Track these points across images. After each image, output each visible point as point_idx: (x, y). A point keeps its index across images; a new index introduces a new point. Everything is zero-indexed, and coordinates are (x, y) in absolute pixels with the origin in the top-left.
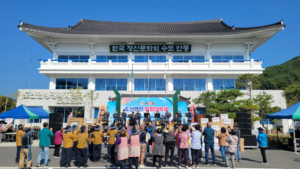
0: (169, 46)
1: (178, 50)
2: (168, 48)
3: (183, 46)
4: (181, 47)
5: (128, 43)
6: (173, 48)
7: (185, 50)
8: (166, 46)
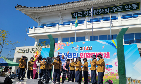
0: (118, 7)
1: (126, 10)
2: (117, 8)
3: (131, 5)
4: (130, 6)
6: (122, 8)
7: (134, 9)
8: (115, 7)
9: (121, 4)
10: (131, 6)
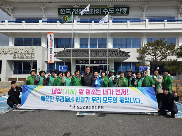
0: (110, 9)
1: (117, 13)
3: (122, 8)
5: (74, 7)
6: (113, 11)
7: (124, 13)
8: (107, 8)
9: (112, 6)
10: (121, 10)
